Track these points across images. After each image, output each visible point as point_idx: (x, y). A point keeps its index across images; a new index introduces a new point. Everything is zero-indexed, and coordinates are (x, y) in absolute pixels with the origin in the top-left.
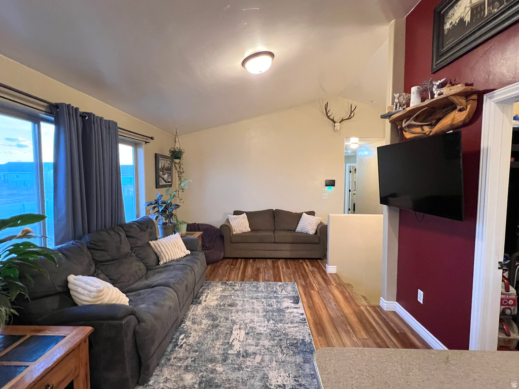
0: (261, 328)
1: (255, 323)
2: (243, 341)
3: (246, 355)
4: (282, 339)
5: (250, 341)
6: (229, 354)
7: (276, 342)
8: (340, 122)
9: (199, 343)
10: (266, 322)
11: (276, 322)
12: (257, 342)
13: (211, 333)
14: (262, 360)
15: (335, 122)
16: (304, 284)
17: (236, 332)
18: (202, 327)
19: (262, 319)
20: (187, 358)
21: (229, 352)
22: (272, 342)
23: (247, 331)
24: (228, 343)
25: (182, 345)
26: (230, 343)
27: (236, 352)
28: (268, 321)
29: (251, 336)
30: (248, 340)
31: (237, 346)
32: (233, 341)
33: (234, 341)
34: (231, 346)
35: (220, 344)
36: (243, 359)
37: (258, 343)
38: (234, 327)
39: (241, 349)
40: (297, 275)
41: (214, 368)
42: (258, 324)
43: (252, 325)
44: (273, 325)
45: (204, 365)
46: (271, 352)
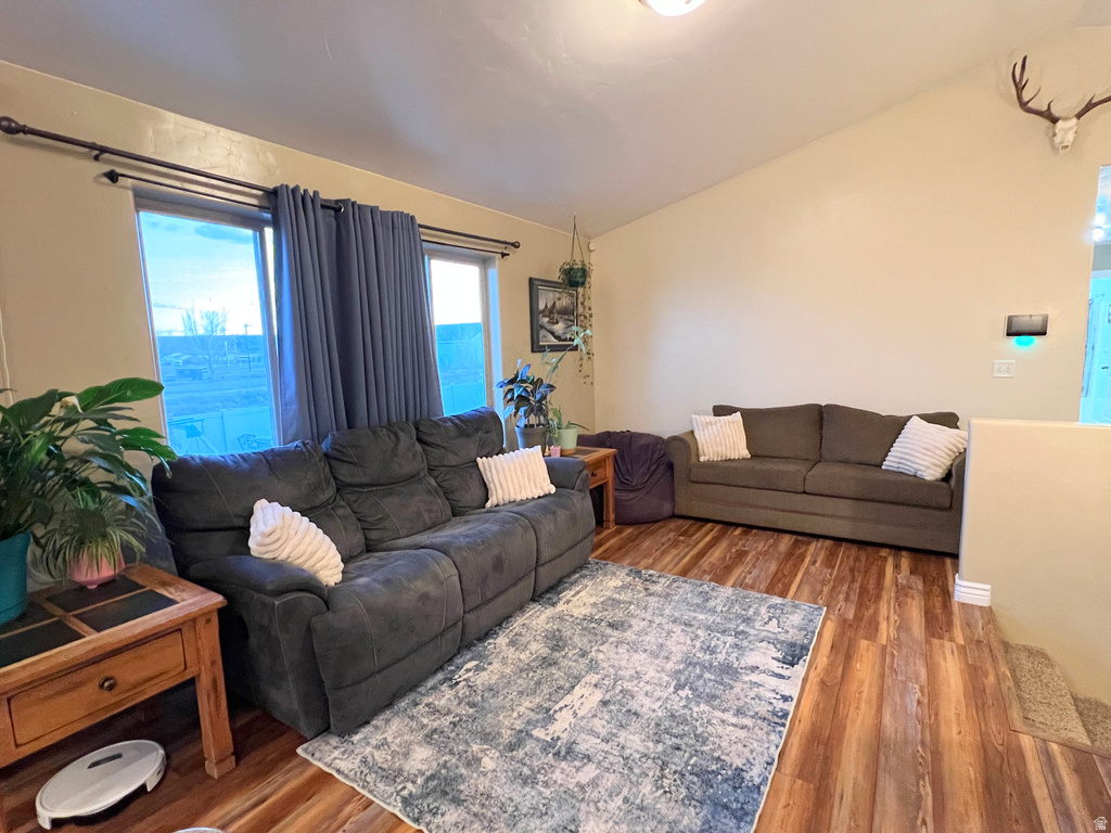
0: (647, 702)
1: (641, 684)
2: (583, 718)
3: (569, 753)
4: (683, 747)
5: (598, 724)
6: (531, 736)
7: (660, 747)
8: (1079, 116)
9: (492, 690)
10: (671, 689)
11: (699, 696)
12: (615, 731)
13: (530, 675)
14: (594, 783)
15: (1054, 120)
16: (851, 616)
17: (583, 691)
18: (522, 656)
19: (667, 678)
20: (449, 712)
21: (535, 733)
22: (651, 744)
23: (607, 697)
24: (548, 710)
25: (457, 683)
26: (552, 712)
27: (548, 739)
28: (679, 687)
29: (610, 711)
30: (596, 720)
31: (561, 725)
32: (561, 709)
33: (565, 710)
34: (549, 718)
35: (530, 705)
36: (552, 762)
37: (615, 735)
38: (587, 678)
39: (564, 736)
40: (845, 588)
41: (480, 755)
42: (648, 688)
43: (628, 685)
44: (683, 703)
45: (467, 743)
46: (630, 769)
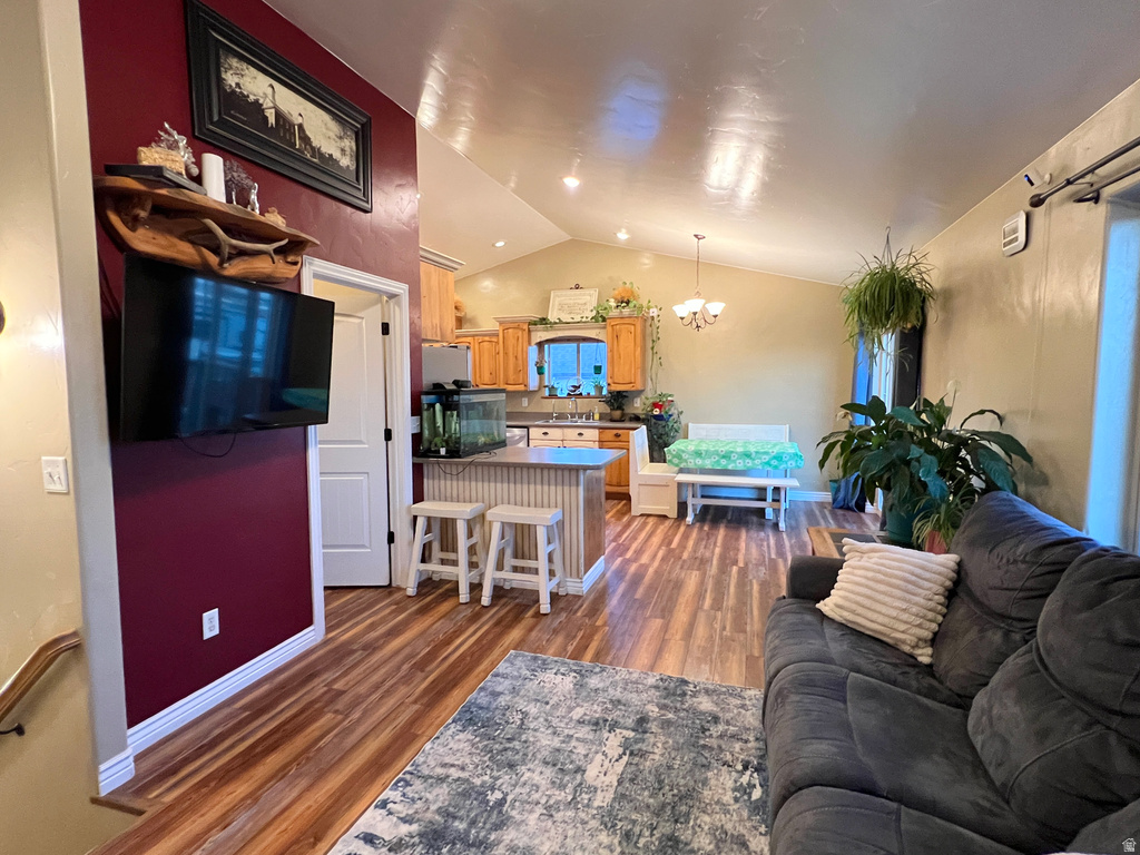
0: (537, 778)
1: (543, 801)
2: (597, 753)
3: (596, 724)
4: (504, 741)
5: (581, 750)
6: (633, 730)
7: (524, 738)
9: (703, 766)
10: (509, 798)
11: (481, 795)
12: (564, 745)
13: (675, 791)
14: (571, 709)
17: (607, 780)
19: (514, 813)
20: (721, 737)
21: (632, 734)
22: (531, 739)
23: (579, 777)
24: (632, 754)
25: (746, 768)
26: (628, 752)
27: (618, 731)
28: (501, 803)
29: (571, 762)
30: (584, 752)
31: (613, 743)
32: (620, 757)
33: (616, 757)
34: (626, 745)
35: (651, 756)
36: (606, 716)
37: (563, 742)
38: (610, 795)
39: (606, 735)
41: (663, 712)
42: (536, 796)
43: (560, 795)
44: (499, 782)
45: (679, 717)
46: (546, 720)
